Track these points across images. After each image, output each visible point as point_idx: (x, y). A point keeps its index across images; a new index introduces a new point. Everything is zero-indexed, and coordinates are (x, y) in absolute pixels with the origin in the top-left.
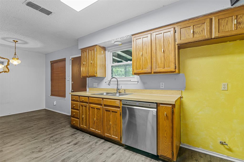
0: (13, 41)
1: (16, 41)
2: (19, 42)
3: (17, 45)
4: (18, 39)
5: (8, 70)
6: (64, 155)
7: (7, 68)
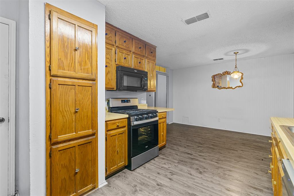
0: (234, 53)
1: (236, 53)
2: (240, 52)
3: (238, 56)
4: (237, 50)
5: (242, 84)
6: (202, 192)
7: (241, 82)
